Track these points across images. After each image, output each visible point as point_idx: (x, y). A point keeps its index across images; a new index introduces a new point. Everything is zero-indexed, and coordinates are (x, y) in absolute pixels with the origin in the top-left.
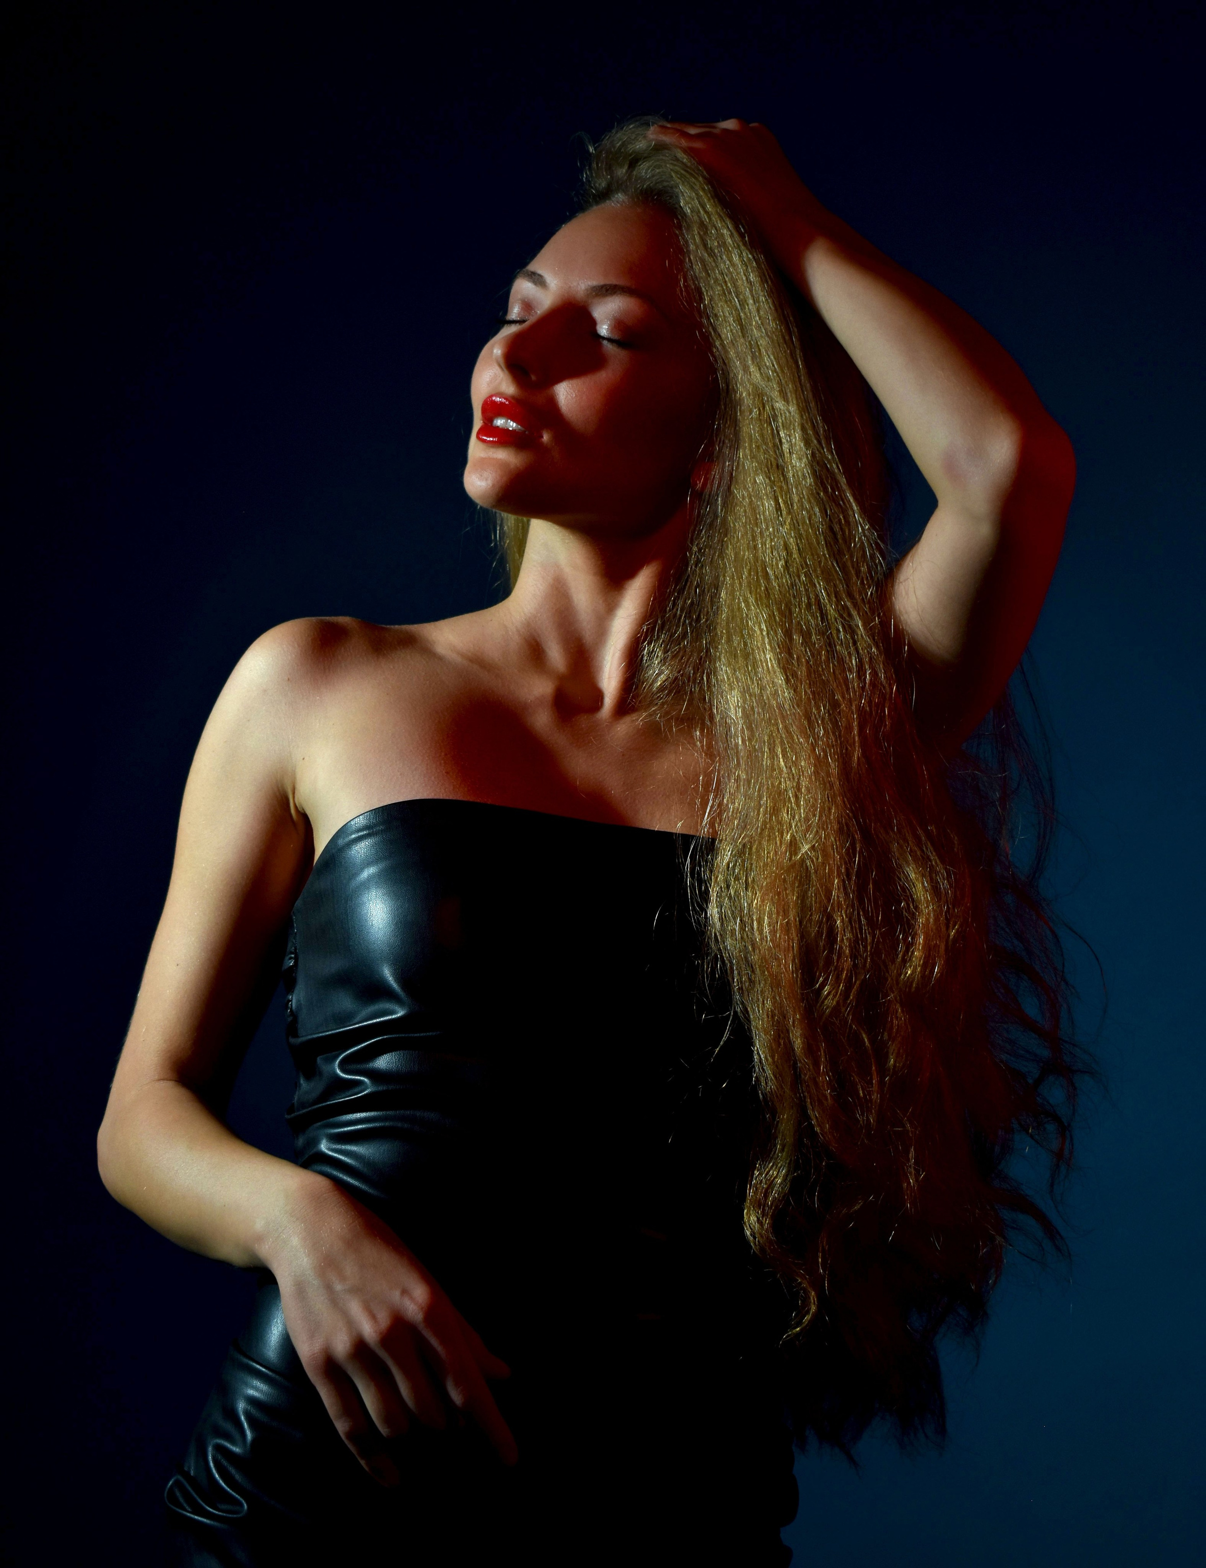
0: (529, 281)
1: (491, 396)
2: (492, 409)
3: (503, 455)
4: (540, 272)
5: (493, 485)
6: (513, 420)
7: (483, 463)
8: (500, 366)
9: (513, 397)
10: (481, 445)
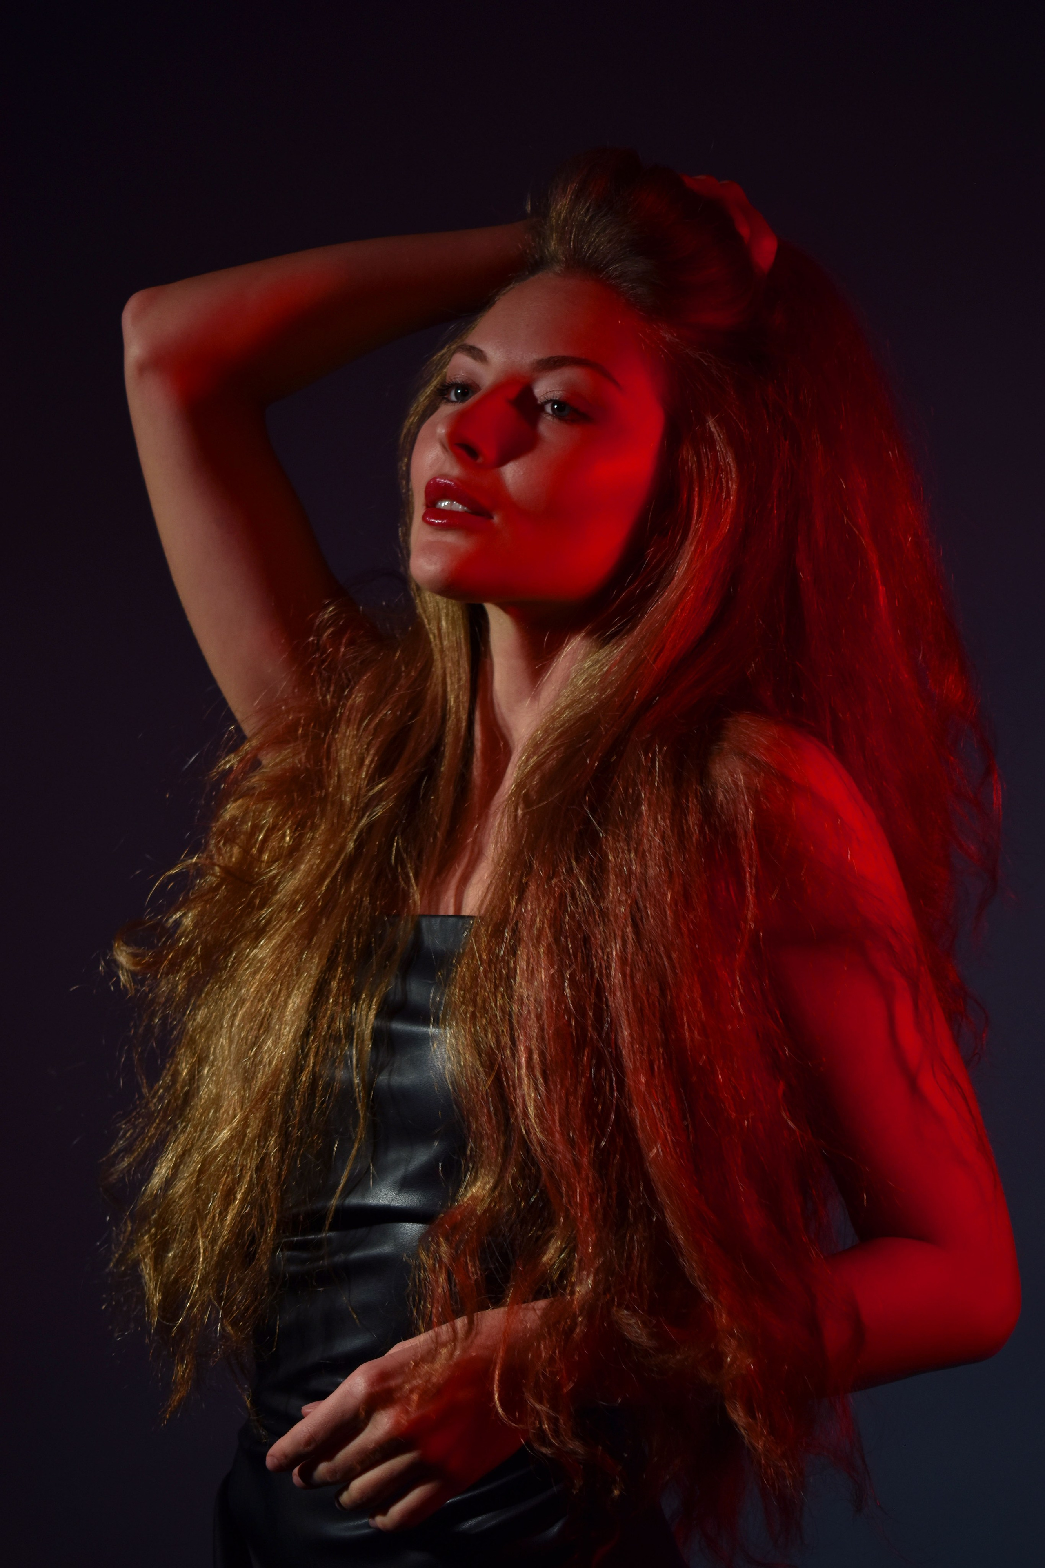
0: (468, 356)
1: (434, 479)
2: (435, 491)
3: (450, 538)
4: (480, 346)
5: (443, 570)
6: (460, 502)
7: (429, 548)
8: (443, 446)
9: (457, 479)
10: (427, 528)
